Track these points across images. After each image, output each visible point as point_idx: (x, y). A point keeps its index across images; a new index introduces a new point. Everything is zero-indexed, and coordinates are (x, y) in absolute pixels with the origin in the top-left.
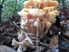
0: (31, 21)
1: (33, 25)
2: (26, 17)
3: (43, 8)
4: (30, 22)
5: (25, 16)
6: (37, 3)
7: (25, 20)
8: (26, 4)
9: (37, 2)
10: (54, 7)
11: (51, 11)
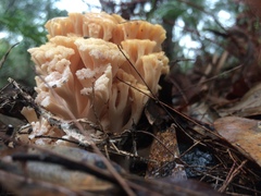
0: (82, 74)
1: (90, 90)
2: (64, 60)
3: (122, 43)
4: (81, 78)
5: (59, 59)
6: (99, 27)
7: (61, 72)
8: (59, 25)
9: (98, 24)
10: (154, 43)
11: (146, 53)
